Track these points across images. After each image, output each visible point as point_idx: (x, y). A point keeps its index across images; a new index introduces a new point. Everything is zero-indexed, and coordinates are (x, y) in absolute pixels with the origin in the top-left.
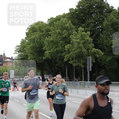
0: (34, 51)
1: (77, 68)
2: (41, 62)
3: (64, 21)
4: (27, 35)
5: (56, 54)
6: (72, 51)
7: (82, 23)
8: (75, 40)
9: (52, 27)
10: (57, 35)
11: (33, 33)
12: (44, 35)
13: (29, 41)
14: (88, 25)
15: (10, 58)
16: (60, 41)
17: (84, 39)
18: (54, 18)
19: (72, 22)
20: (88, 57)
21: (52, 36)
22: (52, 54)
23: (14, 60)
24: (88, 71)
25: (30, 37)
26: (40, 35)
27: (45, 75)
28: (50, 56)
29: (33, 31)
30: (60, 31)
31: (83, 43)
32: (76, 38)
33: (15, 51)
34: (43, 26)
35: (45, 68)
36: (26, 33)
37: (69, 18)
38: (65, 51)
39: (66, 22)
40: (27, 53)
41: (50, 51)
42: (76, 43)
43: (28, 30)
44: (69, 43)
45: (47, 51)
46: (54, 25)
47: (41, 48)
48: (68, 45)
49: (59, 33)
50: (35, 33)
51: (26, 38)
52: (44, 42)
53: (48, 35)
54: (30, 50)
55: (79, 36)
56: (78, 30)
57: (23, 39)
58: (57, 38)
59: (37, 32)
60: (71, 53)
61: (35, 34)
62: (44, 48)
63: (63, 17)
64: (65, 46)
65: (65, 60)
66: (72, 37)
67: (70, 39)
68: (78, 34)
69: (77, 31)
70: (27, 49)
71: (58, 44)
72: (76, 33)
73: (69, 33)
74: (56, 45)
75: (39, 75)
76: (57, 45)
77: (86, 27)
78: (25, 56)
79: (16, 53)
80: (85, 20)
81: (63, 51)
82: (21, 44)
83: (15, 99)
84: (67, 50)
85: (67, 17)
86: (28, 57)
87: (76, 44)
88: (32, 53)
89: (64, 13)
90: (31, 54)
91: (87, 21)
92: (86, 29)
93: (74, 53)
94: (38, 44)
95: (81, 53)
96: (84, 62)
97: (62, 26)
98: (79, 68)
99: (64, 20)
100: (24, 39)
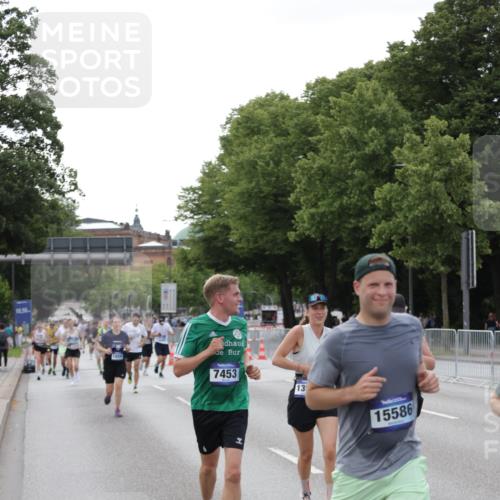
0: (253, 208)
1: (420, 277)
2: (282, 252)
3: (370, 90)
4: (224, 146)
5: (337, 222)
6: (401, 209)
7: (438, 102)
8: (411, 167)
9: (323, 117)
10: (341, 146)
11: (248, 140)
12: (291, 147)
13: (233, 170)
14: (463, 110)
15: (158, 238)
16: (354, 169)
17: (449, 164)
18: (330, 81)
19: (399, 94)
20: (464, 235)
21: (322, 150)
22: (320, 222)
23: (175, 243)
24: (464, 288)
25: (237, 154)
26: (278, 146)
27: (294, 303)
28: (314, 229)
29: (248, 131)
30: (354, 131)
31: (444, 178)
32: (415, 159)
33: (179, 207)
34: (287, 110)
35: (294, 275)
36: (223, 139)
37: (388, 79)
38: (374, 209)
39: (375, 95)
40: (226, 215)
41: (313, 210)
42: (416, 178)
43: (228, 126)
44: (390, 177)
45: (304, 208)
46: (330, 108)
47: (280, 199)
48: (387, 186)
49: (351, 137)
50: (256, 137)
51: (221, 159)
52: (290, 173)
53: (306, 148)
54: (239, 206)
55: (428, 152)
56: (423, 125)
57: (210, 163)
58: (343, 158)
59: (266, 133)
60: (397, 217)
61: (256, 141)
62: (291, 199)
63: (366, 75)
64: (372, 190)
65: (374, 243)
66: (400, 153)
67: (393, 161)
68: (423, 142)
69: (420, 131)
70: (224, 199)
71: (348, 181)
72: (418, 138)
73: (390, 138)
74: (339, 187)
75: (272, 301)
76: (343, 187)
77: (456, 118)
78: (218, 229)
79: (182, 215)
80: (450, 90)
81: (367, 207)
82: (202, 181)
83: (179, 395)
84: (380, 206)
85: (379, 74)
86: (228, 234)
87: (418, 181)
88: (243, 218)
89: (370, 62)
90: (242, 221)
91: (461, 94)
92: (455, 122)
93: (411, 217)
94: (268, 183)
95: (437, 217)
96: (450, 251)
97: (362, 112)
98: (430, 277)
99: (368, 89)
100: (214, 161)
